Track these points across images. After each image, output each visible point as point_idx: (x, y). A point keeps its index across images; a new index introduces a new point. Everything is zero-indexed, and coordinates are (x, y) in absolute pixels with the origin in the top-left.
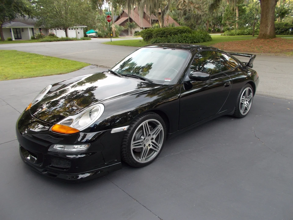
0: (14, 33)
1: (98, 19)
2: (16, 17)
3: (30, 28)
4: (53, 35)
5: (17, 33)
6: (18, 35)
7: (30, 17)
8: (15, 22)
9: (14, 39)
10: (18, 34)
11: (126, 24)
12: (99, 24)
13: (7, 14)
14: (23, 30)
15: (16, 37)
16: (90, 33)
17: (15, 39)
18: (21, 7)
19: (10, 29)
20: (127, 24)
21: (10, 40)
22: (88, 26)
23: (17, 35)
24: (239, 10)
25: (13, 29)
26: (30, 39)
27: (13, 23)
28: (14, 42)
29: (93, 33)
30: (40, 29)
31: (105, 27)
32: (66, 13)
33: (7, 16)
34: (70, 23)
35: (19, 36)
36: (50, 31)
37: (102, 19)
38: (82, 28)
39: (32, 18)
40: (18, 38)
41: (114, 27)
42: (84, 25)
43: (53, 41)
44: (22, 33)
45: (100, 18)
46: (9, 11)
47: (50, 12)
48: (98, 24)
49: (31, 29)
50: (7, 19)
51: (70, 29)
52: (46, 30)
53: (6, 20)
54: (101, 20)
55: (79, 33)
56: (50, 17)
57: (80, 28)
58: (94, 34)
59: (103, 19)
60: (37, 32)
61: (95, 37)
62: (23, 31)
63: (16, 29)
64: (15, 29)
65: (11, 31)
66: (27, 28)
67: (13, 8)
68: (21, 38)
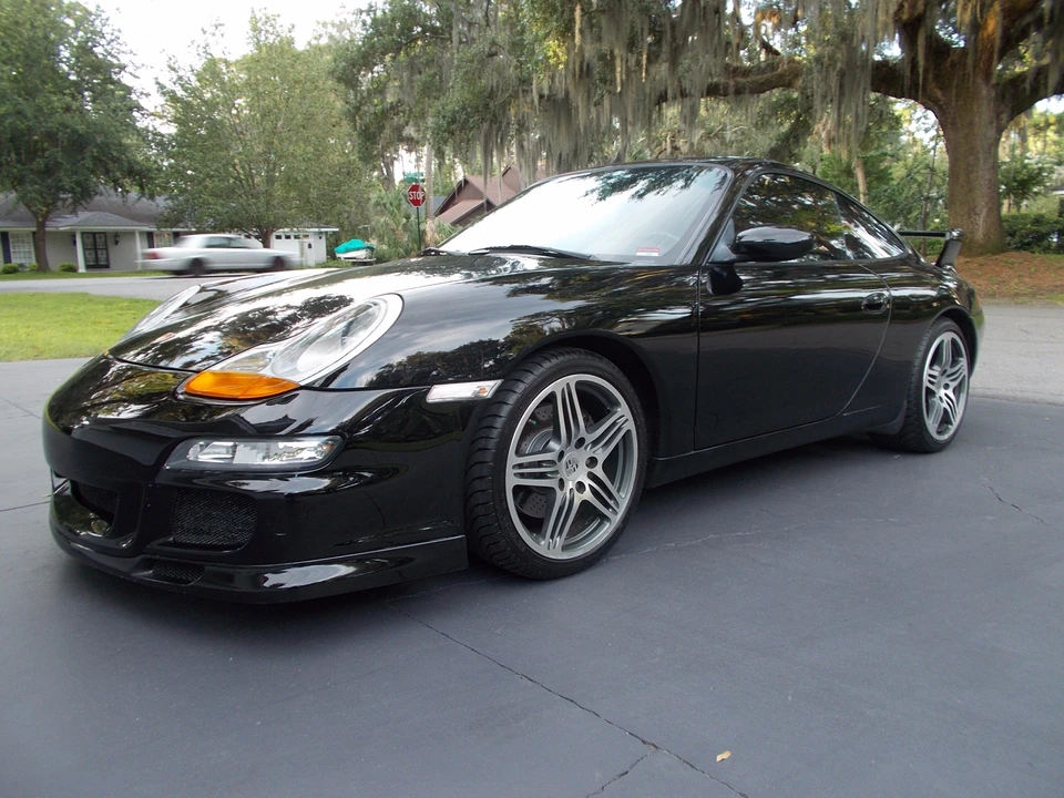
0: (85, 249)
1: (377, 204)
2: (96, 194)
3: (141, 233)
5: (96, 249)
6: (100, 256)
7: (143, 195)
8: (91, 211)
9: (82, 269)
10: (99, 252)
12: (382, 220)
13: (67, 183)
14: (116, 237)
15: (91, 263)
16: (348, 251)
17: (88, 267)
18: (117, 160)
19: (74, 236)
21: (71, 270)
22: (341, 226)
23: (93, 256)
24: (867, 174)
25: (83, 233)
26: (139, 268)
27: (83, 215)
28: (83, 276)
29: (358, 249)
30: (177, 235)
31: (400, 228)
32: (270, 180)
33: (65, 191)
34: (280, 212)
35: (102, 256)
37: (391, 204)
38: (321, 233)
39: (152, 197)
40: (98, 265)
41: (432, 230)
42: (328, 224)
44: (113, 249)
45: (384, 201)
46: (76, 173)
47: (213, 176)
48: (378, 221)
49: (145, 237)
50: (64, 200)
51: (279, 237)
53: (60, 203)
54: (388, 205)
55: (310, 246)
56: (213, 194)
57: (315, 233)
58: (361, 254)
59: (396, 203)
61: (365, 264)
62: (116, 243)
63: (94, 234)
64: (91, 236)
65: (75, 243)
66: (132, 233)
67: (89, 163)
68: (107, 266)
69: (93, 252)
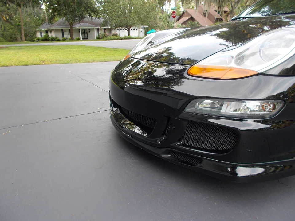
0: (82, 34)
1: (160, 18)
2: (85, 18)
3: (96, 29)
4: (116, 35)
5: (84, 33)
7: (97, 17)
9: (81, 39)
10: (85, 34)
11: (187, 23)
12: (161, 23)
13: (77, 15)
14: (90, 30)
15: (83, 37)
19: (79, 30)
20: (189, 23)
21: (79, 39)
22: (149, 26)
25: (81, 29)
26: (96, 39)
27: (82, 24)
28: (82, 41)
30: (105, 29)
31: (166, 26)
32: (130, 12)
33: (77, 17)
34: (133, 21)
35: (86, 36)
36: (114, 32)
37: (164, 18)
38: (143, 28)
39: (99, 18)
40: (85, 38)
41: (176, 26)
42: (145, 25)
43: (116, 40)
44: (89, 33)
45: (162, 17)
46: (80, 12)
47: (115, 11)
48: (160, 24)
49: (97, 30)
50: (77, 19)
51: (132, 29)
52: (110, 30)
54: (163, 19)
55: (141, 32)
59: (165, 18)
60: (102, 33)
62: (90, 32)
63: (84, 29)
64: (83, 30)
65: (79, 32)
66: (94, 29)
68: (87, 38)
69: (84, 34)
